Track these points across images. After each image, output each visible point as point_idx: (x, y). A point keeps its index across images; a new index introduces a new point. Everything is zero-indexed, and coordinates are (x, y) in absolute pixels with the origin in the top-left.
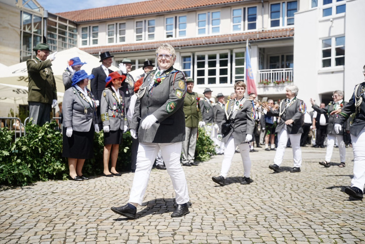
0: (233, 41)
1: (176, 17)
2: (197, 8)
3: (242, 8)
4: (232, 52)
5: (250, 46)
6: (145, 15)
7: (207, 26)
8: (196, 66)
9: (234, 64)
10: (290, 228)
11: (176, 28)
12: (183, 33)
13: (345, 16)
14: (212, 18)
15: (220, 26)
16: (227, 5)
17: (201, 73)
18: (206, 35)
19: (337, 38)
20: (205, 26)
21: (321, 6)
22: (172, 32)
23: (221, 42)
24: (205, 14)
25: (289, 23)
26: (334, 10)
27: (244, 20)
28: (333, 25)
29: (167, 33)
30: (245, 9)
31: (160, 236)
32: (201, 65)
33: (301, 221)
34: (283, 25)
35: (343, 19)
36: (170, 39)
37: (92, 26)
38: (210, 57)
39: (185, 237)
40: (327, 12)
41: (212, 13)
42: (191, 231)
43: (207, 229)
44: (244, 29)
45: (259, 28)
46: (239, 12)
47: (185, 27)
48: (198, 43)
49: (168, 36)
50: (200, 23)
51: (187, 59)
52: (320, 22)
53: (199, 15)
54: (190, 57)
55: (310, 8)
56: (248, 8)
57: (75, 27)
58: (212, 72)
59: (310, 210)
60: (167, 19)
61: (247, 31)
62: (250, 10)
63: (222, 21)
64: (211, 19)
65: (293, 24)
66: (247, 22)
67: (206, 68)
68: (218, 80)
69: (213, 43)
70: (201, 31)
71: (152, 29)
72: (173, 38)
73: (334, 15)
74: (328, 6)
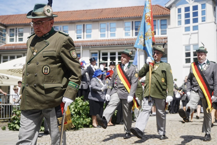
0: (128, 44)
1: (84, 25)
2: (100, 20)
3: (131, 21)
6: (61, 22)
7: (106, 32)
8: (101, 59)
11: (84, 32)
12: (89, 36)
13: (198, 33)
14: (110, 26)
15: (116, 32)
16: (121, 19)
18: (106, 38)
19: (194, 45)
20: (105, 32)
21: (184, 25)
22: (81, 35)
23: (119, 44)
24: (105, 24)
25: (162, 33)
26: (191, 28)
27: (133, 29)
28: (191, 37)
29: (77, 36)
30: (133, 22)
32: (105, 59)
34: (158, 34)
36: (79, 40)
37: (18, 28)
38: (111, 54)
40: (187, 29)
41: (110, 23)
44: (133, 36)
46: (129, 24)
47: (91, 32)
48: (103, 44)
49: (78, 38)
50: (101, 30)
51: (94, 55)
52: (184, 35)
53: (100, 24)
54: (97, 53)
55: (177, 26)
56: (135, 22)
57: (5, 28)
60: (77, 26)
61: (134, 37)
62: (136, 23)
63: (117, 29)
64: (109, 28)
65: (166, 34)
66: (134, 30)
67: (109, 61)
69: (114, 45)
70: (102, 35)
72: (82, 39)
73: (191, 31)
74: (187, 25)
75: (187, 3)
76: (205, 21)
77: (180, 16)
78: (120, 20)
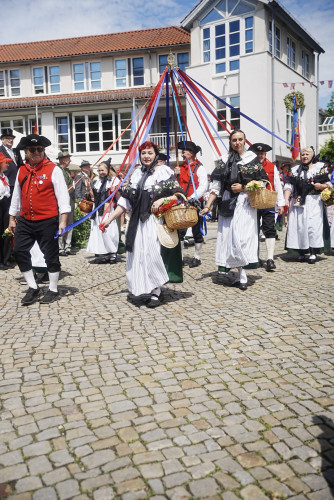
0: (118, 100)
1: (46, 68)
2: (72, 57)
3: (126, 58)
4: (116, 112)
5: (137, 106)
6: (6, 63)
7: (85, 79)
8: (74, 130)
9: (119, 127)
10: (165, 331)
11: (47, 81)
12: (56, 87)
13: (238, 74)
14: (91, 70)
15: (102, 80)
17: (81, 138)
18: (85, 91)
19: (232, 98)
20: (83, 80)
21: (214, 60)
22: (42, 87)
23: (103, 100)
24: (82, 64)
26: (227, 66)
27: (130, 74)
28: (227, 83)
29: (36, 88)
30: (129, 60)
31: (16, 357)
32: (80, 128)
33: (179, 321)
35: (236, 78)
36: (40, 95)
38: (91, 119)
39: (46, 356)
40: (220, 68)
41: (91, 64)
42: (53, 347)
43: (73, 342)
44: (130, 85)
45: (147, 83)
46: (123, 64)
47: (58, 81)
48: (75, 101)
49: (37, 92)
50: (76, 76)
51: (63, 120)
52: (213, 79)
53: (74, 65)
54: (66, 118)
55: (202, 63)
58: (94, 137)
59: (191, 306)
60: (34, 69)
61: (133, 86)
62: (135, 61)
63: (103, 74)
64: (89, 72)
66: (132, 76)
67: (87, 132)
68: (101, 146)
69: (94, 102)
70: (79, 85)
71: (15, 82)
72: (44, 94)
73: (228, 71)
74: (221, 61)
75: (221, 17)
76: (251, 51)
77: (207, 43)
78: (107, 56)
